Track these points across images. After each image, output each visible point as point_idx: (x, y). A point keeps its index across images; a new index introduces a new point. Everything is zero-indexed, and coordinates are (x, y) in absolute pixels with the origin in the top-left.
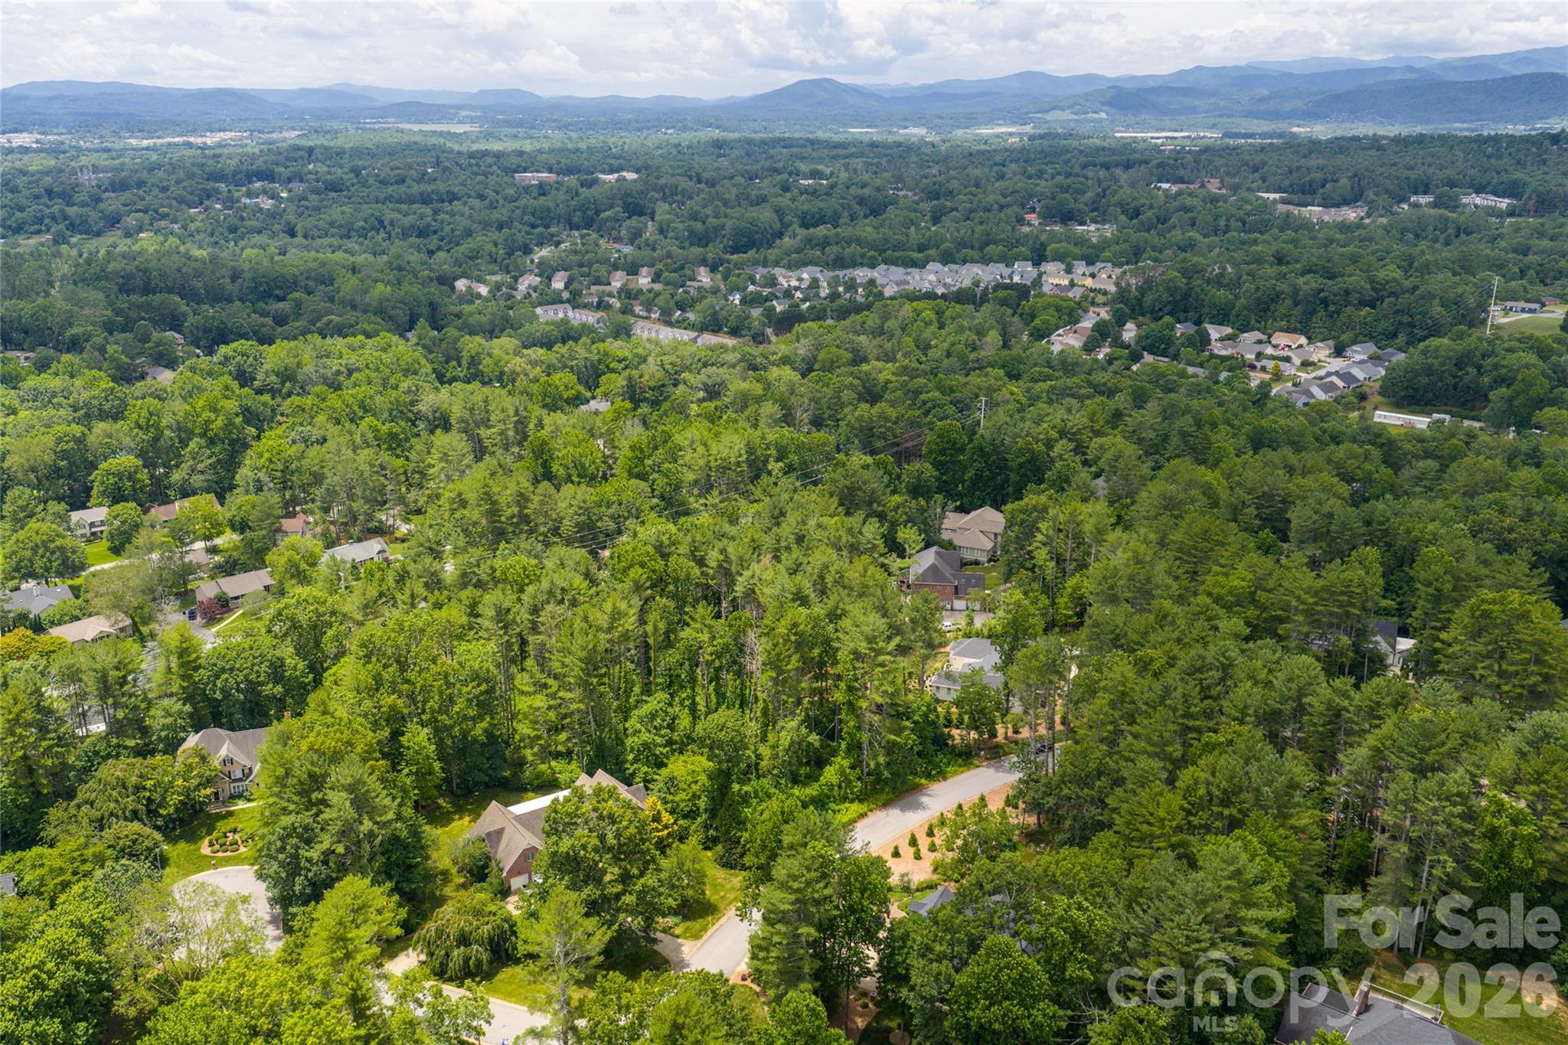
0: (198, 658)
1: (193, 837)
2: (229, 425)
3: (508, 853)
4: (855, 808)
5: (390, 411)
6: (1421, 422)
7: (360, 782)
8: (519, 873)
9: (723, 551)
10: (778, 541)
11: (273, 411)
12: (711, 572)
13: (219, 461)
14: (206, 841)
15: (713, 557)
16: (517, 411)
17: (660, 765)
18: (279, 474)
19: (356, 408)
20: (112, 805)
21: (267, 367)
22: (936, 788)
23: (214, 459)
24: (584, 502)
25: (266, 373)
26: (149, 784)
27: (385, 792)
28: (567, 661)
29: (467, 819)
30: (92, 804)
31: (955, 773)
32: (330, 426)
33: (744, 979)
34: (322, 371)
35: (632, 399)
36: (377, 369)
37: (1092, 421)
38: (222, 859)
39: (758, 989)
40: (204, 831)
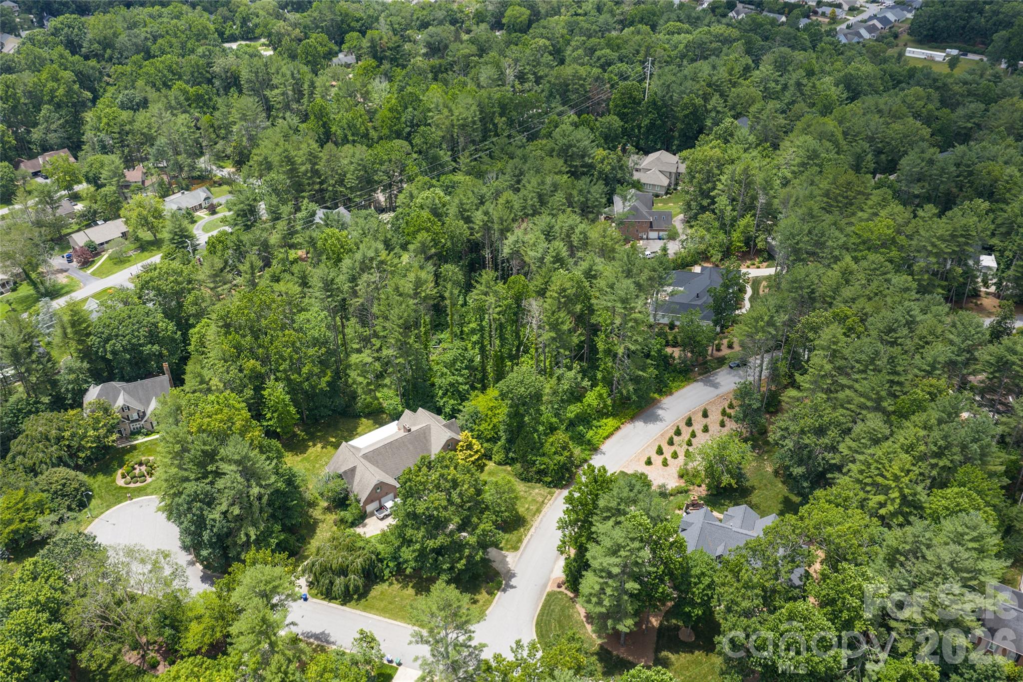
0: (88, 326)
1: (107, 470)
2: (69, 92)
3: (362, 487)
4: (610, 422)
5: (192, 73)
6: (939, 56)
7: (246, 457)
8: (372, 501)
9: (486, 213)
10: (526, 200)
11: (100, 72)
12: (477, 227)
13: (66, 121)
14: (120, 471)
15: (478, 217)
16: (293, 74)
17: (463, 398)
18: (117, 136)
19: (166, 72)
20: (41, 455)
21: (90, 36)
22: (667, 401)
23: (62, 121)
24: (362, 160)
25: (90, 41)
26: (67, 434)
27: (264, 457)
28: (387, 324)
29: (319, 445)
30: (24, 454)
31: (679, 388)
32: (148, 88)
33: (559, 587)
34: (134, 40)
35: (375, 57)
36: (176, 36)
37: (731, 75)
38: (135, 490)
39: (572, 595)
40: (116, 463)
